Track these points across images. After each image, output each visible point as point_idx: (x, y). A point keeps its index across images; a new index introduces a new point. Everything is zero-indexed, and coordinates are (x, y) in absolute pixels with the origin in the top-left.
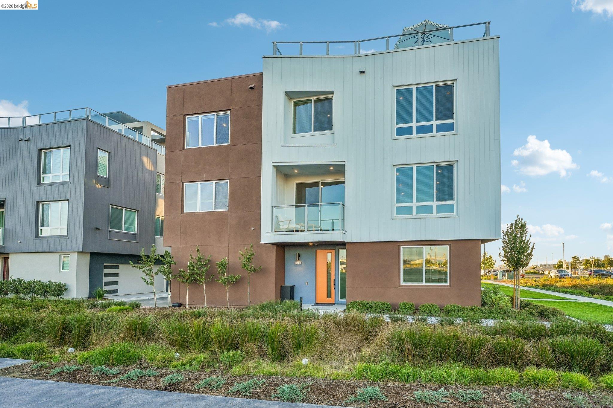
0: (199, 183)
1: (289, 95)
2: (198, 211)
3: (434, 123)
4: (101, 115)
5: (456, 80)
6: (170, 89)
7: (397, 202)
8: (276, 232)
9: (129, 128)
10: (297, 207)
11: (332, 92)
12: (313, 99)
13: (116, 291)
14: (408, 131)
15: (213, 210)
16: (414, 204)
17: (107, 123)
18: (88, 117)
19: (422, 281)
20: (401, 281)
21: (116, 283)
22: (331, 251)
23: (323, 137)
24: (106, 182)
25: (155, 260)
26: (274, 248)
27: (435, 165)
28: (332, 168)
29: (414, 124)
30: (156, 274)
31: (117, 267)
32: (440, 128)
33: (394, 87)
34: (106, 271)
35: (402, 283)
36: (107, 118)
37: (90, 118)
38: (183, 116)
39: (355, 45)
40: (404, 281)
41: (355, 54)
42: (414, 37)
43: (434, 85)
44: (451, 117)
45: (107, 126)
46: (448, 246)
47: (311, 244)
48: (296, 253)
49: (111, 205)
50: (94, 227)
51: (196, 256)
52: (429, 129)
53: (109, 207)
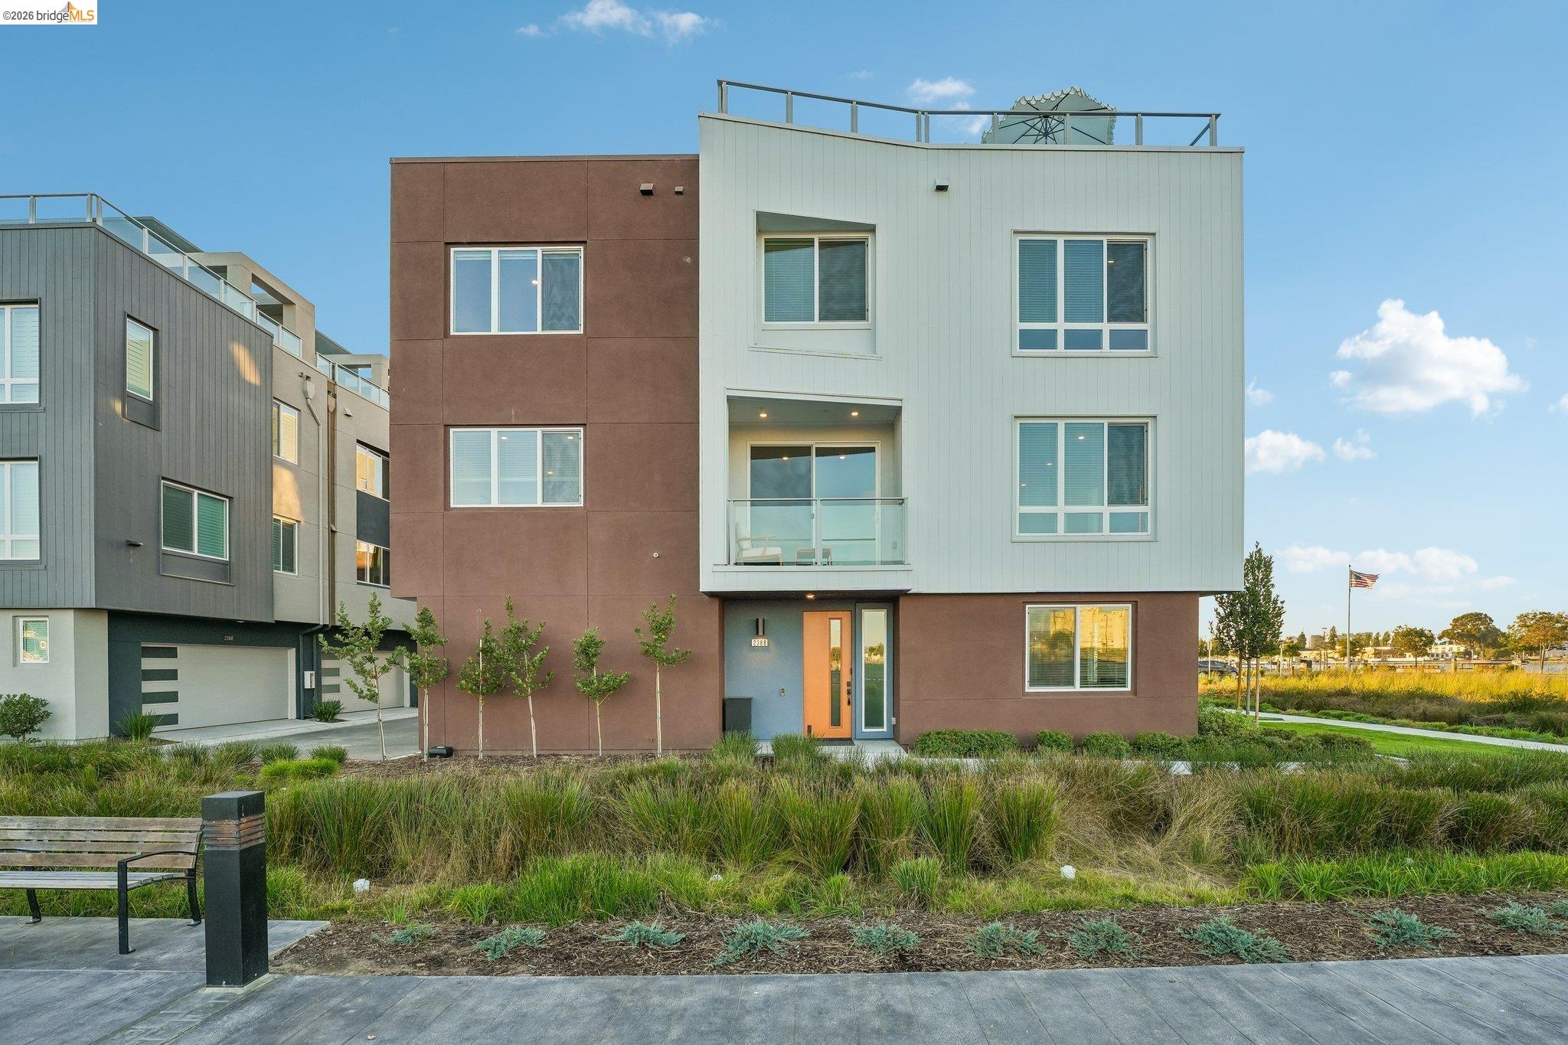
0: (494, 431)
1: (765, 221)
2: (495, 503)
3: (1106, 327)
4: (130, 220)
5: (1154, 234)
6: (399, 166)
7: (1021, 504)
8: (736, 564)
9: (201, 267)
10: (753, 504)
11: (871, 229)
12: (816, 238)
13: (172, 719)
14: (1046, 340)
15: (539, 504)
16: (1061, 509)
17: (145, 242)
18: (94, 220)
19: (1071, 683)
20: (1027, 684)
21: (172, 697)
22: (840, 614)
23: (843, 334)
24: (149, 415)
25: (381, 632)
26: (715, 606)
27: (1106, 422)
28: (855, 414)
29: (1061, 326)
30: (385, 669)
31: (172, 653)
32: (1119, 341)
33: (1015, 232)
34: (148, 664)
35: (1028, 689)
36: (146, 230)
37: (100, 223)
38: (442, 244)
39: (918, 120)
40: (1032, 684)
41: (919, 140)
42: (1024, 122)
43: (1105, 239)
44: (1140, 317)
45: (146, 251)
46: (1130, 606)
47: (811, 597)
48: (757, 619)
49: (164, 478)
50: (124, 539)
51: (504, 623)
52: (1092, 340)
53: (159, 483)
